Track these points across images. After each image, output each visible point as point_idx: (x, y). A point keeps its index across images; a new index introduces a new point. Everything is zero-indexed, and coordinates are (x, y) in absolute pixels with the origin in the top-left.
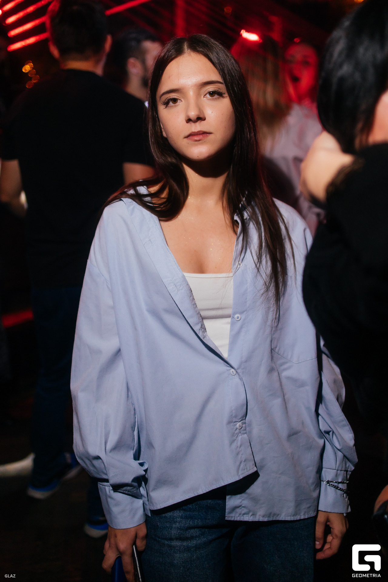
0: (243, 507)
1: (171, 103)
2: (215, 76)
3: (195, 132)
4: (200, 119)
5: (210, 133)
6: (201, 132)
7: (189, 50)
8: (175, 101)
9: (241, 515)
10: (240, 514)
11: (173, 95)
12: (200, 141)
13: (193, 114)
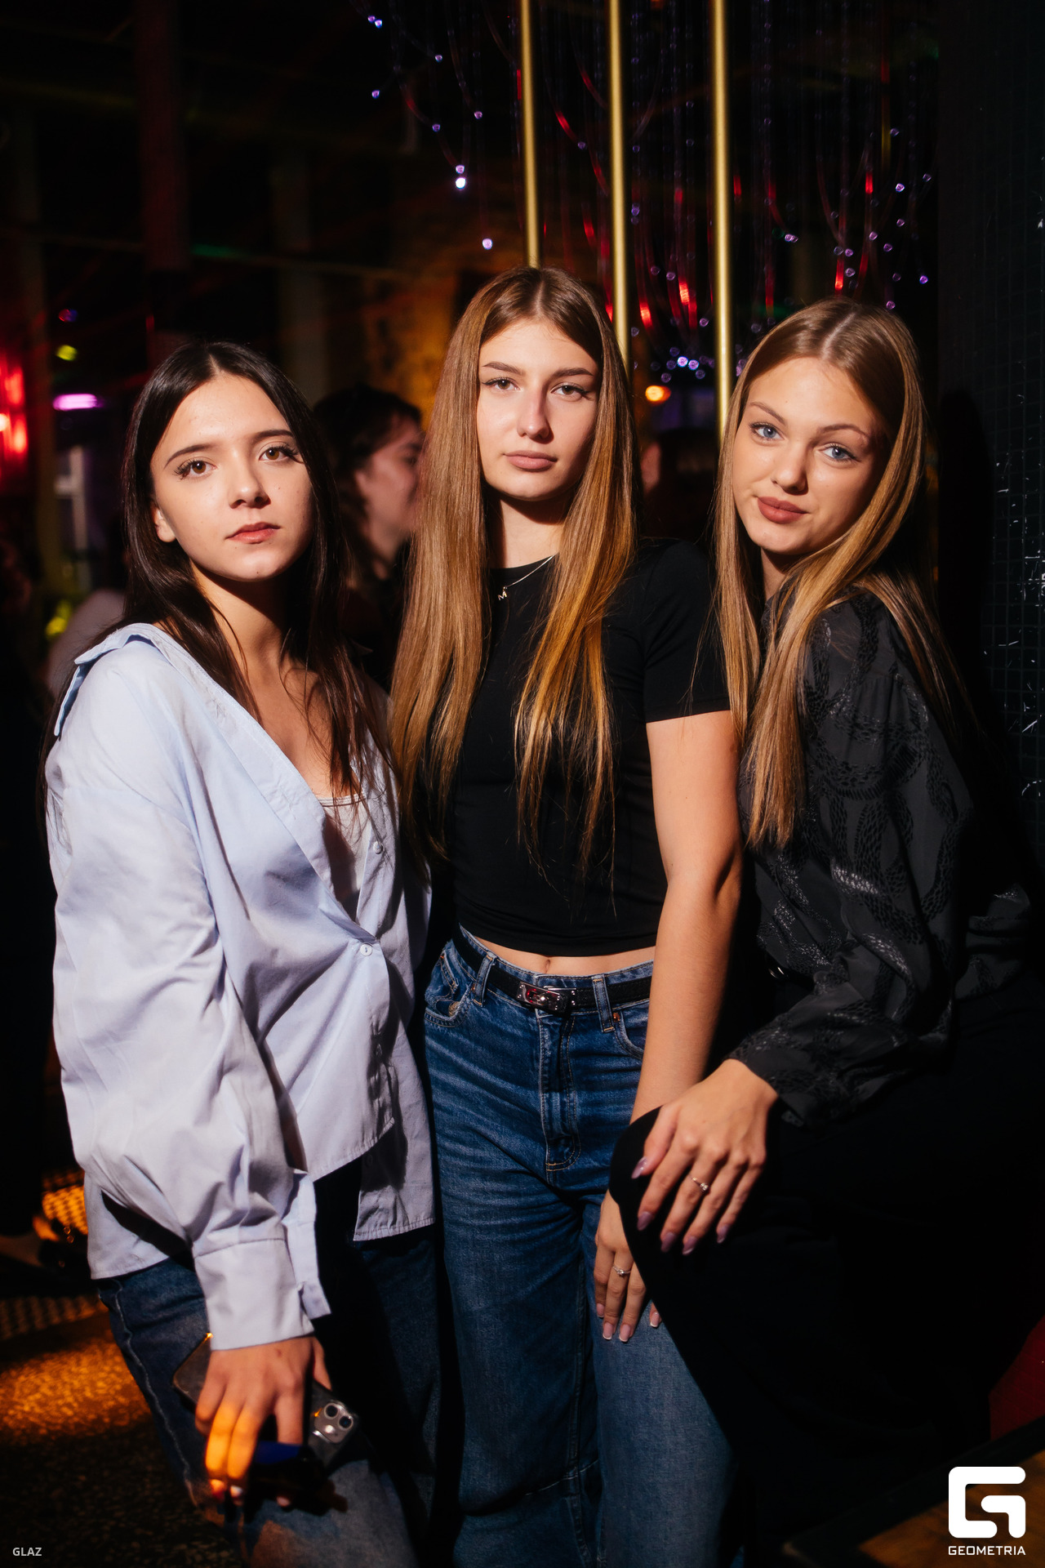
0: (382, 1210)
1: (192, 472)
2: (278, 422)
3: (250, 526)
4: (260, 501)
5: (277, 527)
6: (262, 526)
7: (223, 372)
8: (199, 466)
9: (378, 1227)
10: (376, 1226)
11: (197, 456)
12: (262, 544)
13: (247, 490)
